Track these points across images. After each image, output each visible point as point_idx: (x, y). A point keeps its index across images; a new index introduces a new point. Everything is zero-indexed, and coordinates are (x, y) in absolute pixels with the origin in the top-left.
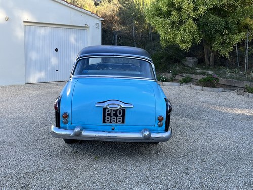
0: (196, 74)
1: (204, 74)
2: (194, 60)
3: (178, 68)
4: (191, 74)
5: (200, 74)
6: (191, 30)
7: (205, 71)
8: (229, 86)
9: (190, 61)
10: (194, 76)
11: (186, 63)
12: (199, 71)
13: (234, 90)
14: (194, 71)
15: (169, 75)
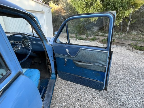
0: (99, 35)
1: (103, 36)
2: (98, 28)
3: (89, 32)
4: (96, 35)
5: (101, 36)
6: (98, 8)
7: (103, 34)
8: (119, 43)
9: (96, 29)
10: (97, 37)
11: (93, 30)
12: (100, 34)
13: (123, 46)
14: (97, 34)
15: (85, 36)
